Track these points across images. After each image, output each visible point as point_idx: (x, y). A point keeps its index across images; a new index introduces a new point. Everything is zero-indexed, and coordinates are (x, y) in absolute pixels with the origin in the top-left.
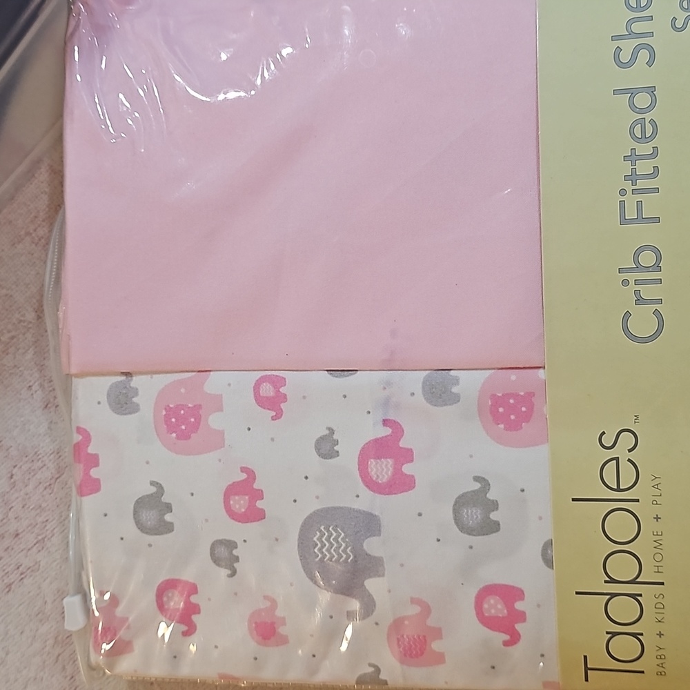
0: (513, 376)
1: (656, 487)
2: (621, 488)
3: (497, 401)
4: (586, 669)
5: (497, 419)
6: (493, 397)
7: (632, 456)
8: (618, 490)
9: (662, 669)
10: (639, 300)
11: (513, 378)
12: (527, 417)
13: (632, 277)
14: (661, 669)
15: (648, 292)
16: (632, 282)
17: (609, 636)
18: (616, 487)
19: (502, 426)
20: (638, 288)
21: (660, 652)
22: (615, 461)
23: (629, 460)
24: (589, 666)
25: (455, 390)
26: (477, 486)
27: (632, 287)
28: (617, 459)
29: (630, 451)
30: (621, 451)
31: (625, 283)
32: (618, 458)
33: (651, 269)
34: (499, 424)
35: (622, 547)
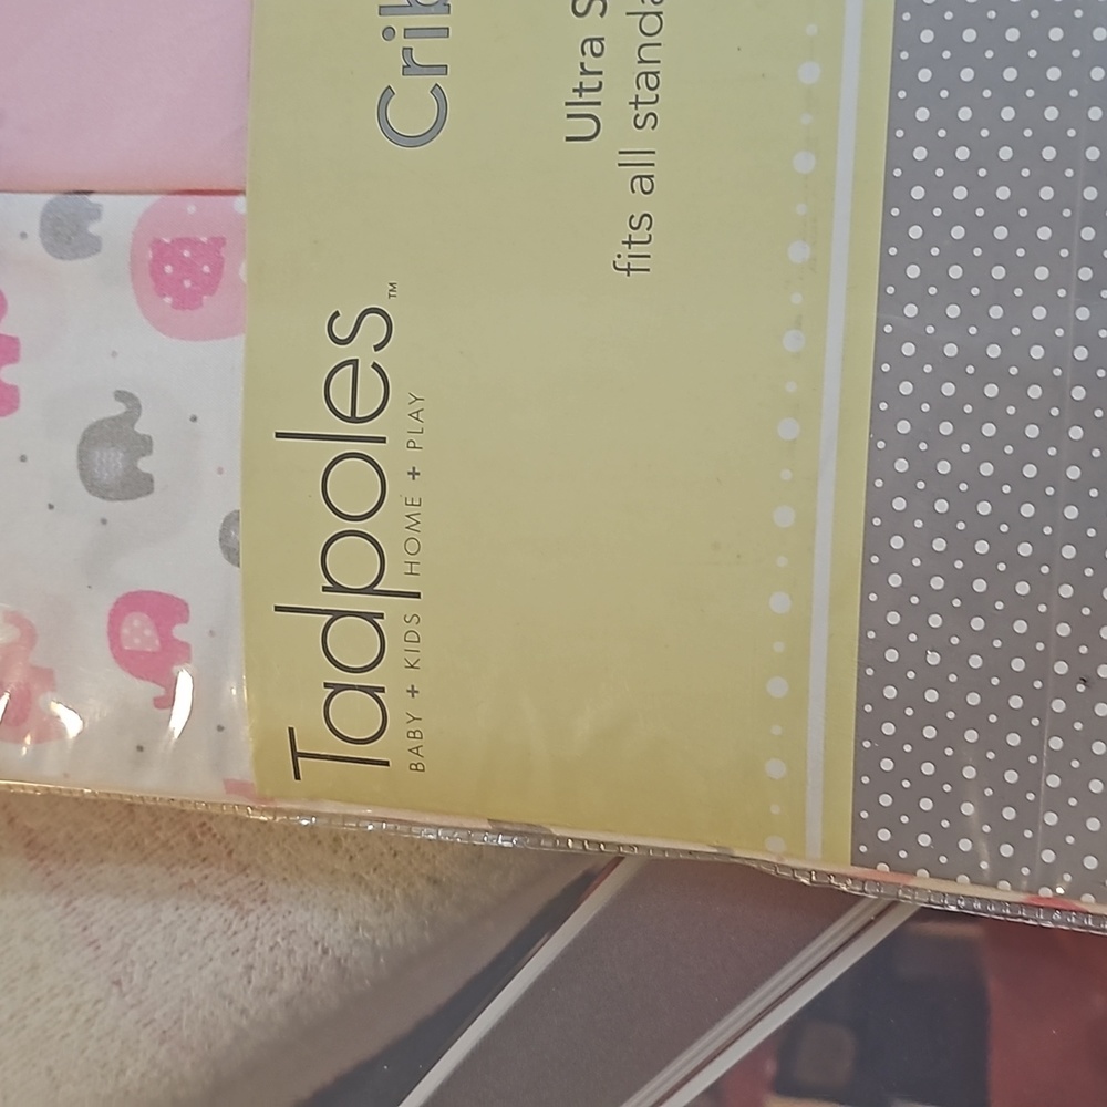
0: (191, 205)
1: (415, 415)
2: (358, 416)
3: (162, 253)
4: (296, 755)
5: (161, 285)
6: (158, 246)
7: (380, 357)
8: (353, 419)
9: (419, 759)
10: (410, 68)
11: (191, 209)
12: (210, 285)
13: (399, 22)
14: (416, 759)
15: (425, 51)
16: (399, 32)
17: (331, 690)
18: (349, 415)
19: (168, 300)
20: (408, 43)
21: (413, 726)
22: (351, 367)
23: (375, 366)
24: (298, 750)
25: (94, 228)
26: (119, 409)
27: (400, 41)
28: (354, 362)
29: (377, 348)
30: (361, 349)
31: (388, 33)
32: (357, 360)
33: (432, 9)
34: (164, 295)
35: (354, 526)
